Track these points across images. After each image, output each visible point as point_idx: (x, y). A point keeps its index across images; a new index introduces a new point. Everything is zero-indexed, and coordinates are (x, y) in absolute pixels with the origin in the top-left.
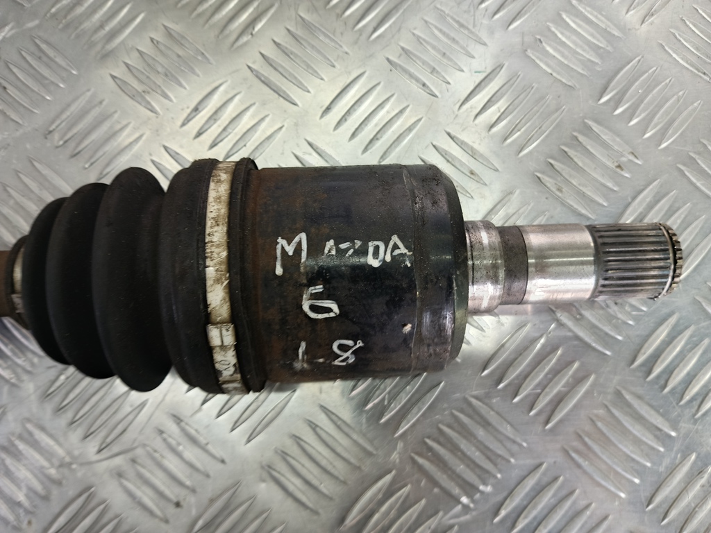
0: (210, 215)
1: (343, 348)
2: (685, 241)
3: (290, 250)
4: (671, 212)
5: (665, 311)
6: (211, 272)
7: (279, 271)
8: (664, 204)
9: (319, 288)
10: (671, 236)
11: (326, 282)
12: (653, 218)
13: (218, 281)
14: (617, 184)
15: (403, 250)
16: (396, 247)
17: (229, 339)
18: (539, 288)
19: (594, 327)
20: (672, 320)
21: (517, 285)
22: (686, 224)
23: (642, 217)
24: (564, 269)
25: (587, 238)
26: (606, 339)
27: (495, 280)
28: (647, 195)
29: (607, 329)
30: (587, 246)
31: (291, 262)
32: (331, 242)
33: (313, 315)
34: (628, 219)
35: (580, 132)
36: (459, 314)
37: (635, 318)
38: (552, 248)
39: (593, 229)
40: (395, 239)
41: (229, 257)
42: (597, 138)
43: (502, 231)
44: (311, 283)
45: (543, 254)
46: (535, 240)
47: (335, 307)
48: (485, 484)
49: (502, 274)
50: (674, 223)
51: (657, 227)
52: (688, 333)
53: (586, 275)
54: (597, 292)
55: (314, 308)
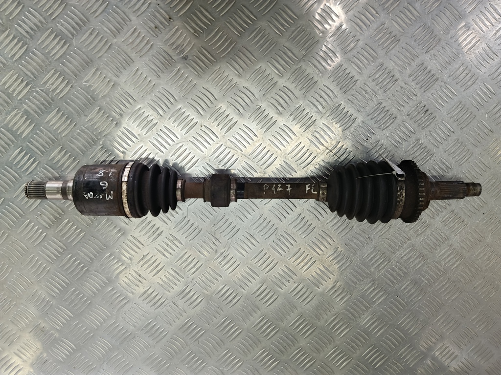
0: (127, 204)
1: (101, 174)
2: (24, 194)
3: (110, 196)
4: (27, 202)
5: (29, 176)
6: (126, 192)
7: (112, 192)
8: (29, 204)
9: (104, 188)
10: (27, 196)
11: (102, 189)
12: (32, 201)
13: (124, 191)
14: (42, 210)
15: (85, 196)
16: (87, 196)
17: (123, 178)
18: (59, 184)
19: (49, 172)
20: (28, 173)
21: (64, 185)
22: (23, 199)
23: (35, 201)
24: (53, 189)
25: (48, 196)
26: (46, 169)
27: (69, 187)
28: (34, 207)
29: (45, 171)
30: (47, 194)
31: (109, 194)
32: (101, 198)
33: (106, 182)
34: (39, 201)
35: (51, 225)
36: (77, 178)
37: (38, 174)
38: (55, 194)
39: (46, 198)
40: (87, 198)
41: (122, 196)
42: (47, 223)
43: (68, 199)
44: (105, 189)
45: (58, 192)
46: (59, 196)
47: (101, 184)
48: (78, 132)
49: (67, 188)
50: (26, 199)
51: (31, 198)
52: (23, 170)
53: (49, 187)
54: (46, 183)
55: (105, 184)
